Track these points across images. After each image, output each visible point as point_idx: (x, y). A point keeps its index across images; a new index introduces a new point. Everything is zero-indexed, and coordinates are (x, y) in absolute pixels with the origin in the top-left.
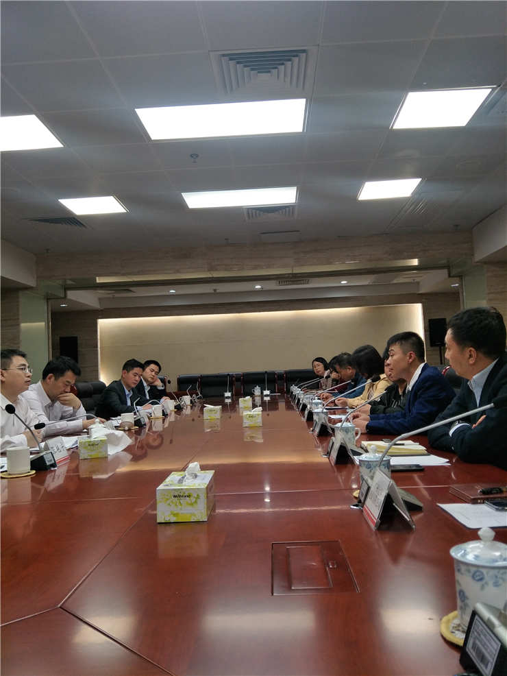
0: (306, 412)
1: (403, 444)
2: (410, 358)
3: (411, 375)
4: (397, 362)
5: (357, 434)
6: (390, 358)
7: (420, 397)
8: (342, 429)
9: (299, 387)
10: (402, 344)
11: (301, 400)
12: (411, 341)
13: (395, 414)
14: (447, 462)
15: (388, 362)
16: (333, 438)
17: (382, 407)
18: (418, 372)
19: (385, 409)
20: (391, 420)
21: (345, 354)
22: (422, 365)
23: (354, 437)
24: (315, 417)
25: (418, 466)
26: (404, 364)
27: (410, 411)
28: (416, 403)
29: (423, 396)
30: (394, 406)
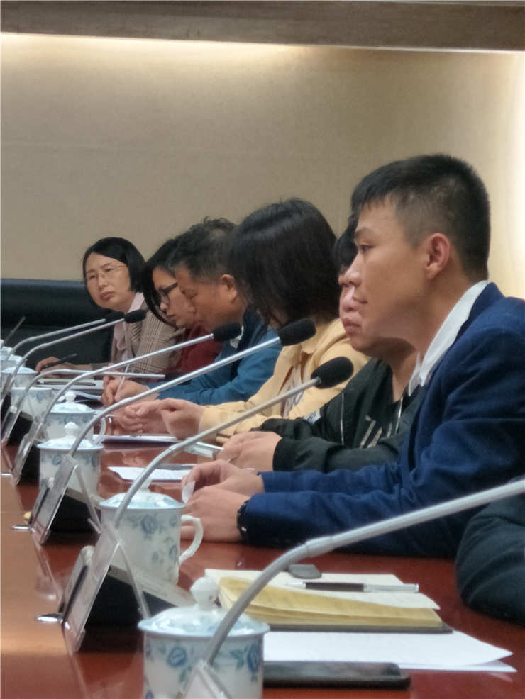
0: (25, 449)
1: (358, 588)
2: (432, 259)
3: (429, 327)
4: (381, 274)
5: (186, 540)
6: (359, 258)
7: (452, 413)
8: (125, 514)
9: (19, 352)
10: (404, 202)
11: (14, 400)
12: (438, 193)
13: (361, 473)
14: (505, 661)
15: (352, 273)
16: (88, 551)
17: (320, 445)
18: (460, 312)
19: (331, 452)
20: (337, 495)
21: (218, 224)
22: (477, 289)
23: (173, 552)
24: (47, 471)
25: (391, 669)
26: (408, 283)
27: (412, 463)
28: (436, 435)
29: (466, 409)
30: (369, 444)
